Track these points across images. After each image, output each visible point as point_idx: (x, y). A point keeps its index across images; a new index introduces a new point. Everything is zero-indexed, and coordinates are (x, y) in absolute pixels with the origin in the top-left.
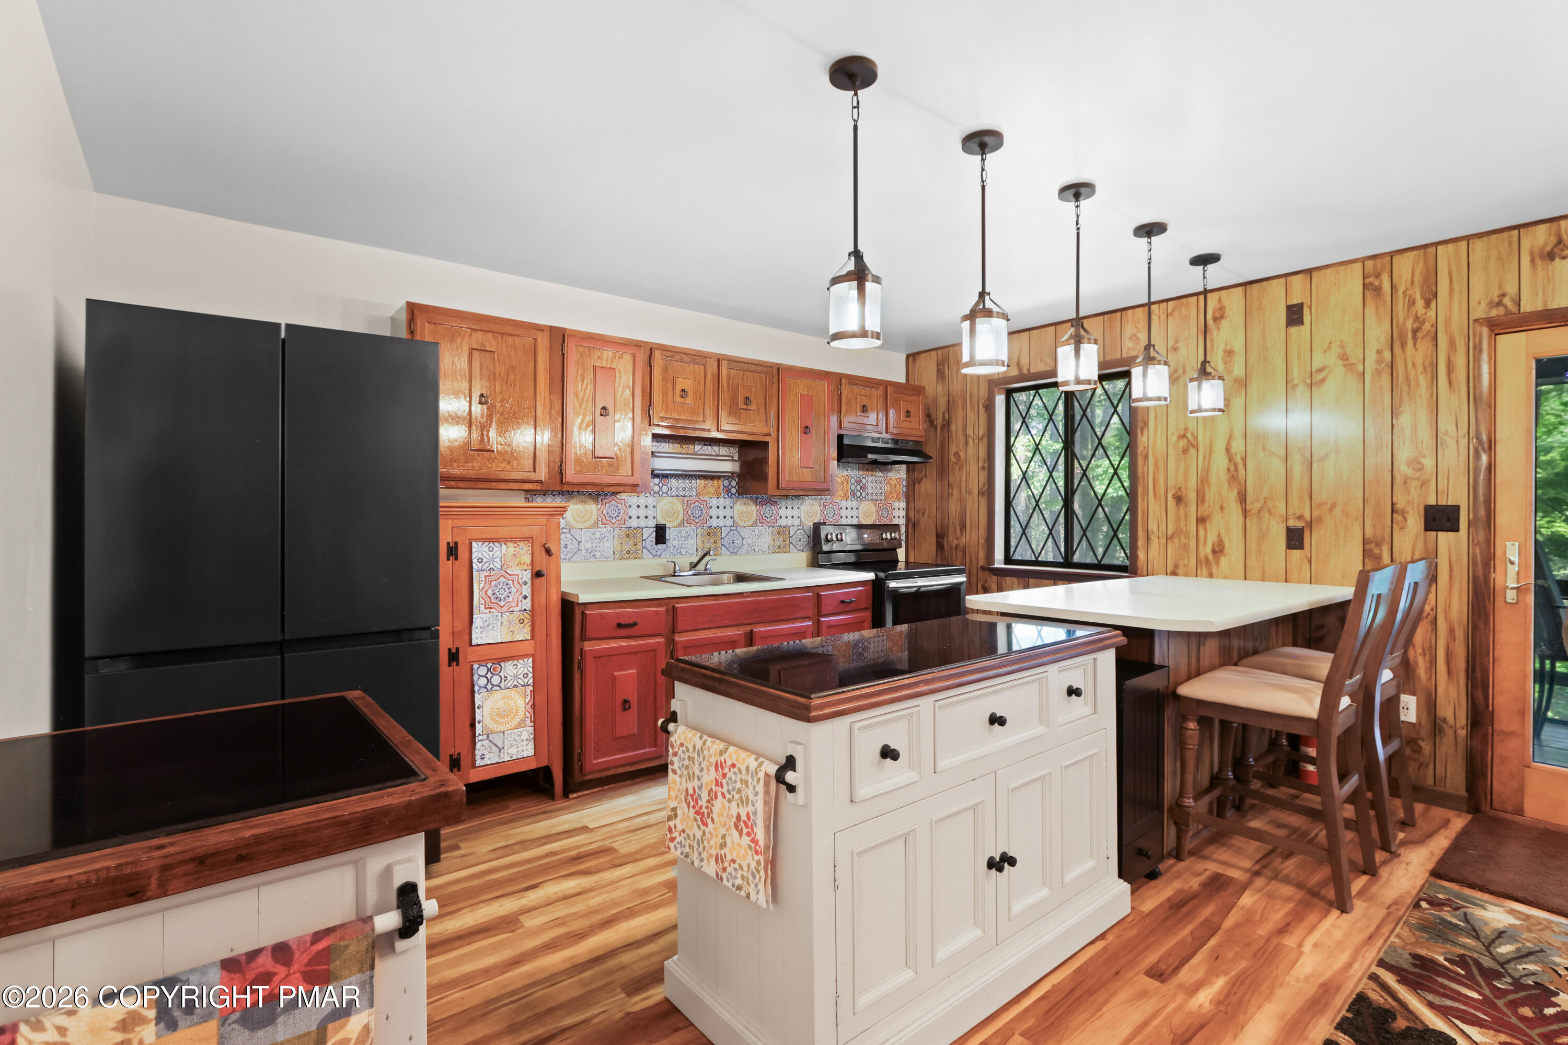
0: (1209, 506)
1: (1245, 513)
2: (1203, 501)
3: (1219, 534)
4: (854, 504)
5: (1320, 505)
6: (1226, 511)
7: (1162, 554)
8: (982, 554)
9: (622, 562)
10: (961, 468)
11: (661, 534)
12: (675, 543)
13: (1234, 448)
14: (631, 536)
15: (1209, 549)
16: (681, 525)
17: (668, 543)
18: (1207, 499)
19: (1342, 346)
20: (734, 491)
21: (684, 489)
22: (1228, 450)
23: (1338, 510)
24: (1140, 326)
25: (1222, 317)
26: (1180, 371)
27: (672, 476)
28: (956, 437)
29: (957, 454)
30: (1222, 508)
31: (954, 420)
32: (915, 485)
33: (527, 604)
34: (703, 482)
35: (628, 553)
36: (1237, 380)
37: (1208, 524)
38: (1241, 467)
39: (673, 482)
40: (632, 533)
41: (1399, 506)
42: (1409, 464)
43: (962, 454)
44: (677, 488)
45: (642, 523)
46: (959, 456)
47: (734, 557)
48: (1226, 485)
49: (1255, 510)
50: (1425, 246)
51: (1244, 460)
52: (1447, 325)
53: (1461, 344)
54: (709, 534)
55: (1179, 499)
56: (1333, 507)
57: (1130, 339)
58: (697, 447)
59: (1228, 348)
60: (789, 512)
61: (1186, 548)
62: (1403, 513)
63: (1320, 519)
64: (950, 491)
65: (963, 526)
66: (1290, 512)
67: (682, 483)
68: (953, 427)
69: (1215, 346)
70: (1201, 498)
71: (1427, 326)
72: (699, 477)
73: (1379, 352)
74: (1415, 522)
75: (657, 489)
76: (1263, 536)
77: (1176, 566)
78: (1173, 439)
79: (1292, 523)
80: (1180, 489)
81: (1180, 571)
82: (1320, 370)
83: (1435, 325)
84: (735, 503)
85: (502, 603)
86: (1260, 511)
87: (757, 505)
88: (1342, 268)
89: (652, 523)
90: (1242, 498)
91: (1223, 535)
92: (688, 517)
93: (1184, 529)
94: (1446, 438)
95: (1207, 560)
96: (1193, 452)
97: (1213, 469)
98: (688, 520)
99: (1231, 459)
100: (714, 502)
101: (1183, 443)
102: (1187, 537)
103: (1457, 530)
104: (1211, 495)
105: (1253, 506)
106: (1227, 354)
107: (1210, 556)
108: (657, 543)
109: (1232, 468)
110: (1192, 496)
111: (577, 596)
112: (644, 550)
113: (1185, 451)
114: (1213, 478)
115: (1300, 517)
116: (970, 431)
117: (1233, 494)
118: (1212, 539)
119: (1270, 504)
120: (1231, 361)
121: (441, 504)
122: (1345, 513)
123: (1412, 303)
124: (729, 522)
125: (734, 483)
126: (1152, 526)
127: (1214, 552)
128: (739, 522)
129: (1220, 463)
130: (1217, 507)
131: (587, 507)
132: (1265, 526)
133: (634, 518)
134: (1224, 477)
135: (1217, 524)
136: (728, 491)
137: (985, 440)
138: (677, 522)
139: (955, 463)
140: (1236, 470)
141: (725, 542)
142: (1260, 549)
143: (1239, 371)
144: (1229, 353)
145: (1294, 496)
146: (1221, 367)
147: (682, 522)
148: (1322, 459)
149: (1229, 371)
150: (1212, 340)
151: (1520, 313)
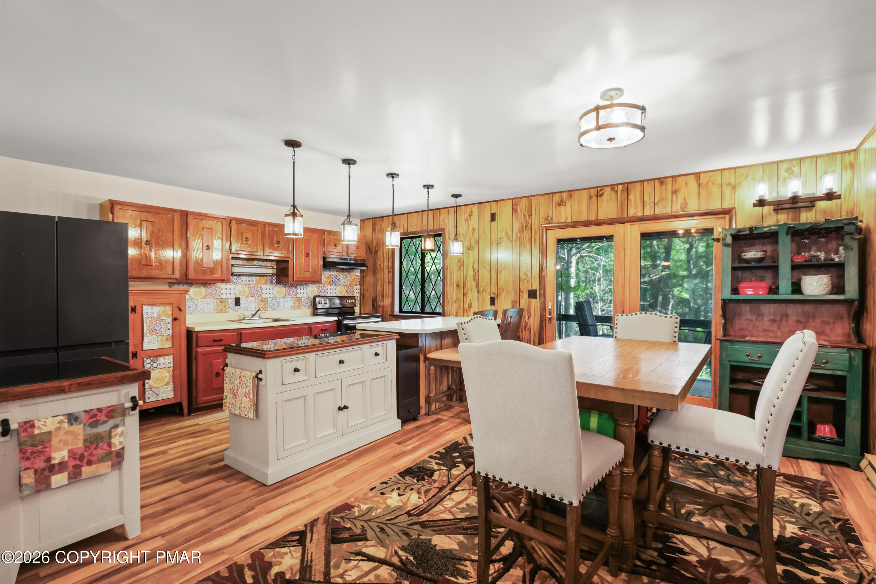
0: (467, 289)
1: (478, 291)
4: (334, 287)
5: (500, 289)
7: (452, 308)
8: (390, 309)
9: (219, 314)
11: (237, 301)
12: (245, 305)
13: (475, 267)
15: (467, 306)
16: (248, 297)
17: (241, 305)
18: (467, 286)
19: (506, 230)
20: (274, 282)
21: (249, 281)
22: (473, 267)
23: (505, 290)
24: (446, 216)
25: (472, 215)
27: (243, 275)
28: (380, 258)
29: (380, 265)
30: (471, 290)
31: (379, 250)
32: (364, 279)
33: (170, 332)
34: (259, 278)
35: (221, 310)
36: (476, 240)
37: (467, 296)
39: (244, 278)
40: (223, 301)
41: (521, 290)
42: (524, 274)
43: (382, 266)
44: (246, 281)
45: (228, 296)
47: (274, 311)
48: (472, 281)
49: (481, 291)
50: (529, 196)
51: (478, 271)
52: (534, 225)
53: (538, 233)
54: (262, 301)
55: (458, 286)
56: (504, 289)
57: (442, 221)
58: (256, 262)
60: (302, 291)
61: (460, 305)
62: (522, 292)
63: (500, 294)
64: (378, 281)
65: (383, 296)
66: (491, 291)
67: (248, 278)
68: (379, 253)
69: (470, 226)
70: (465, 286)
71: (529, 225)
72: (256, 276)
73: (516, 233)
74: (525, 295)
75: (235, 281)
76: (483, 300)
77: (457, 313)
78: (456, 262)
79: (492, 296)
80: (458, 282)
81: (458, 315)
82: (500, 239)
83: (531, 225)
84: (275, 287)
85: (158, 332)
86: (483, 291)
87: (285, 288)
88: (506, 201)
89: (233, 297)
90: (477, 286)
91: (471, 300)
93: (459, 298)
95: (467, 310)
96: (462, 267)
97: (469, 274)
98: (252, 295)
99: (474, 271)
100: (264, 287)
101: (459, 264)
102: (460, 301)
103: (536, 298)
104: (468, 284)
105: (481, 289)
108: (236, 305)
109: (474, 274)
110: (462, 285)
111: (194, 328)
112: (229, 308)
113: (460, 267)
114: (469, 278)
115: (494, 293)
116: (385, 256)
117: (475, 285)
118: (468, 302)
119: (485, 288)
121: (130, 288)
122: (507, 292)
123: (525, 216)
124: (272, 296)
125: (274, 278)
126: (449, 297)
127: (469, 307)
128: (277, 296)
129: (471, 272)
131: (200, 289)
132: (484, 297)
133: (224, 294)
134: (472, 278)
135: (470, 295)
136: (271, 282)
137: (391, 260)
138: (246, 296)
139: (380, 269)
140: (476, 275)
141: (270, 304)
142: (483, 305)
143: (476, 237)
144: (474, 229)
145: (493, 285)
146: (471, 235)
147: (248, 296)
148: (501, 272)
149: (473, 236)
150: (468, 224)
151: (552, 223)
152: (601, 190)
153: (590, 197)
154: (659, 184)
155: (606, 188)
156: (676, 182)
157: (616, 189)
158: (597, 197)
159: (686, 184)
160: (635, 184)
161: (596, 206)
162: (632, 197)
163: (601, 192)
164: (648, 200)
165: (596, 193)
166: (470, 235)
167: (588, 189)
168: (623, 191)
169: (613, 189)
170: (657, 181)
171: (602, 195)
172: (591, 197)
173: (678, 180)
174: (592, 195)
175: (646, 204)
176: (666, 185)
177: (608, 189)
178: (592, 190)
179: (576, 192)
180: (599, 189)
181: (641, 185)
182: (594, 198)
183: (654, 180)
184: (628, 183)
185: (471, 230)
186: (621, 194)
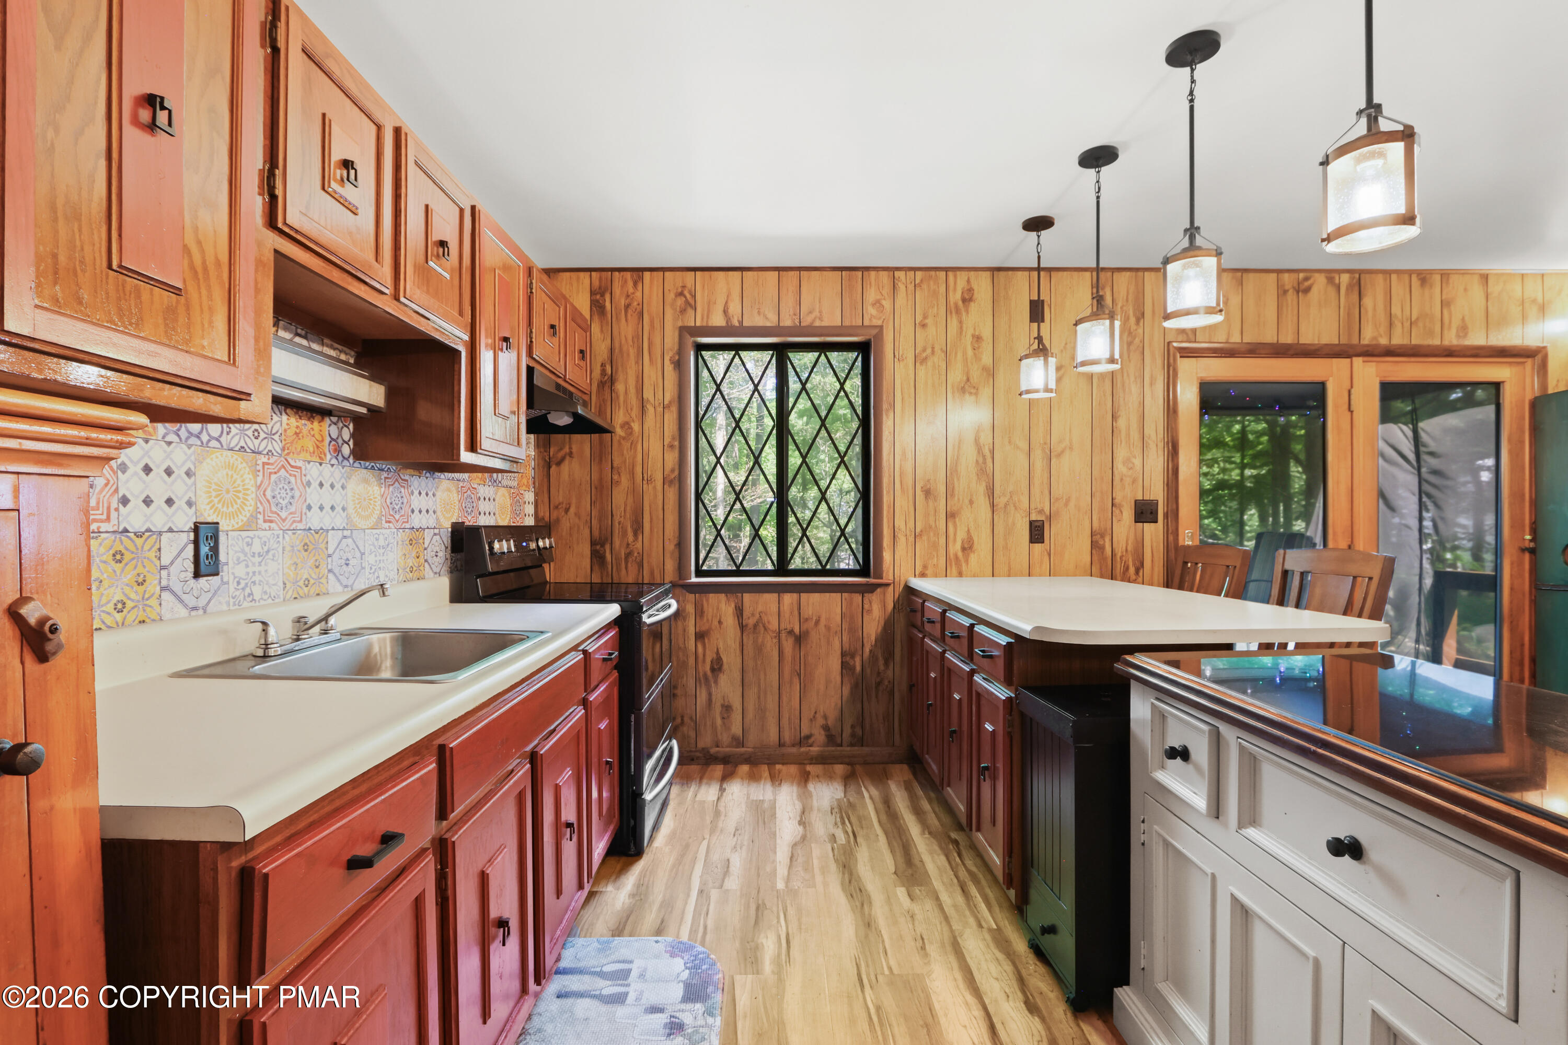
0: (959, 499)
1: (993, 506)
2: (953, 495)
3: (968, 530)
4: (492, 492)
5: (1057, 499)
6: (975, 505)
7: (910, 554)
8: (670, 566)
10: (633, 445)
11: (205, 550)
12: (240, 571)
13: (982, 440)
14: (128, 556)
15: (958, 546)
16: (251, 524)
17: (220, 574)
18: (956, 492)
20: (346, 450)
22: (975, 441)
23: (1072, 504)
24: (885, 293)
25: (971, 300)
26: (929, 351)
28: (625, 401)
29: (626, 425)
30: (971, 502)
31: (621, 376)
32: (550, 467)
35: (120, 607)
36: (984, 369)
37: (957, 520)
38: (989, 460)
41: (1117, 501)
42: (1124, 463)
43: (636, 427)
45: (159, 518)
46: (631, 428)
48: (975, 478)
49: (1002, 505)
50: (1137, 270)
51: (992, 452)
52: (1150, 343)
53: (1160, 361)
54: (306, 547)
55: (928, 493)
56: (1068, 501)
57: (873, 305)
59: (977, 334)
60: (424, 501)
61: (935, 546)
62: (1120, 507)
63: (1057, 512)
64: (615, 477)
65: (638, 528)
66: (1032, 506)
68: (620, 387)
69: (964, 329)
70: (950, 492)
71: (1137, 341)
74: (1128, 514)
76: (1009, 531)
77: (925, 567)
79: (1034, 518)
80: (929, 481)
81: (929, 572)
83: (1142, 341)
84: (349, 478)
86: (1006, 506)
87: (380, 485)
88: (1075, 274)
89: (185, 521)
90: (991, 492)
91: (972, 532)
92: (266, 505)
93: (934, 526)
94: (1150, 442)
95: (957, 558)
97: (963, 461)
98: (266, 512)
99: (979, 453)
100: (313, 471)
102: (937, 535)
103: (1156, 522)
104: (961, 486)
105: (1000, 501)
106: (975, 339)
107: (960, 554)
108: (196, 575)
109: (981, 460)
110: (941, 489)
111: (233, 816)
112: (166, 595)
114: (963, 471)
115: (1041, 512)
116: (648, 394)
117: (982, 488)
118: (961, 535)
119: (1015, 498)
120: (979, 348)
122: (1076, 507)
123: (1127, 319)
124: (338, 520)
125: (346, 434)
126: (899, 523)
127: (963, 549)
128: (355, 520)
129: (968, 454)
130: (967, 501)
132: (1010, 520)
133: (136, 503)
134: (973, 469)
135: (966, 520)
136: (338, 451)
137: (674, 409)
138: (243, 518)
139: (624, 438)
140: (985, 462)
141: (335, 563)
142: (1007, 544)
143: (987, 359)
144: (978, 338)
145: (1036, 490)
146: (970, 352)
147: (253, 517)
148: (1059, 455)
149: (977, 358)
150: (961, 322)
151: (1195, 342)
152: (1306, 279)
153: (1282, 292)
154: (1419, 283)
155: (1317, 275)
156: (1448, 283)
157: (1337, 281)
158: (1298, 292)
159: (1465, 290)
160: (1373, 276)
161: (1296, 312)
162: (1368, 302)
163: (1307, 284)
164: (1399, 314)
165: (1296, 285)
166: (965, 353)
167: (1279, 271)
168: (1350, 287)
169: (1330, 280)
170: (1414, 277)
171: (1307, 290)
172: (1285, 292)
173: (1451, 281)
174: (1287, 287)
175: (1396, 322)
176: (1431, 286)
177: (1321, 280)
178: (1286, 275)
179: (1251, 275)
180: (1301, 275)
181: (1385, 280)
182: (1291, 295)
183: (1410, 273)
184: (1361, 272)
185: (968, 340)
186: (1347, 294)
